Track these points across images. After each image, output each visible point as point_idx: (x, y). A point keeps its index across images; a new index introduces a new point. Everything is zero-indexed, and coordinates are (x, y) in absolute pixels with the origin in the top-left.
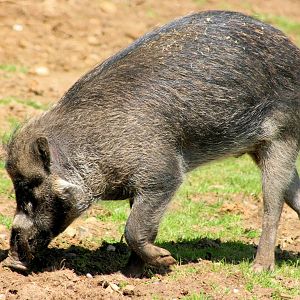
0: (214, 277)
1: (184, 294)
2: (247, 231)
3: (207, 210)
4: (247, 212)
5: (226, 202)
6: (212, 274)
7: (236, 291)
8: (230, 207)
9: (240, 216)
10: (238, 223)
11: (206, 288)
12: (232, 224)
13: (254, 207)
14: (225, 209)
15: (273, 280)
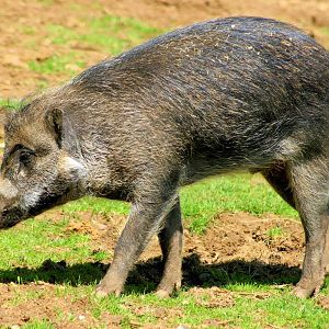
0: (58, 303)
1: (26, 321)
2: (95, 252)
3: (51, 230)
4: (95, 232)
5: (72, 220)
6: (56, 299)
7: (81, 317)
8: (77, 226)
9: (88, 236)
10: (86, 243)
11: (49, 314)
12: (79, 245)
13: (103, 226)
14: (71, 229)
15: (122, 306)
